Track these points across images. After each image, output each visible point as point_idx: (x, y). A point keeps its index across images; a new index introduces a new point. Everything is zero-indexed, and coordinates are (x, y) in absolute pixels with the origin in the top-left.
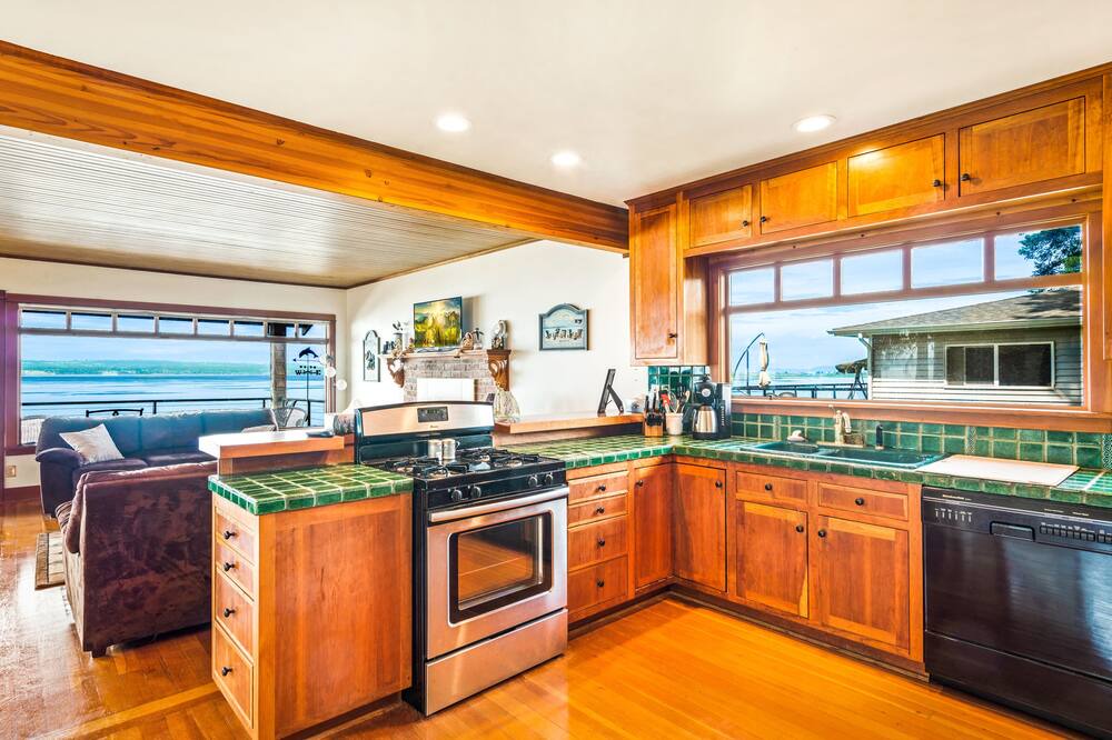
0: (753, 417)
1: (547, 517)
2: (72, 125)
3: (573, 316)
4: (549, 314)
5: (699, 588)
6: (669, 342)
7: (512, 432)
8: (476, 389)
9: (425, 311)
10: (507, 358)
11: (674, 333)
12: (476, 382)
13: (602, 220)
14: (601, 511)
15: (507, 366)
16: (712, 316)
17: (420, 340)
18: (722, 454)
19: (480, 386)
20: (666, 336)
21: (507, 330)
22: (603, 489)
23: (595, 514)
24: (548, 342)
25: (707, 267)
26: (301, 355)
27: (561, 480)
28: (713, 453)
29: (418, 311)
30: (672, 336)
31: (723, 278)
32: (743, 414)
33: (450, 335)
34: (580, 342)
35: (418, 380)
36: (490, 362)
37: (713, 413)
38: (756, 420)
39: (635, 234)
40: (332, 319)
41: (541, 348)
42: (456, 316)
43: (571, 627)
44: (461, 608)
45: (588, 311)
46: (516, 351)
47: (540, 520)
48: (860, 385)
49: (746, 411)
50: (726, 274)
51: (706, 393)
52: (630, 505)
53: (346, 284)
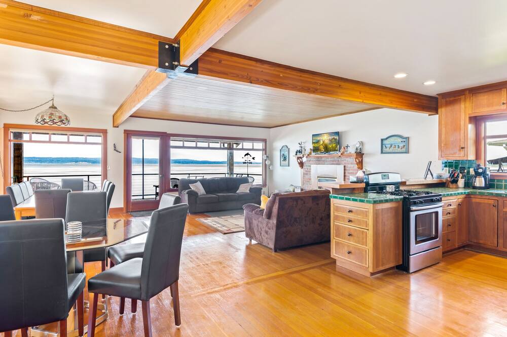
0: (498, 181)
1: (437, 213)
2: (290, 86)
3: (400, 140)
4: (387, 139)
5: (482, 245)
6: (460, 150)
7: (407, 184)
8: (345, 170)
9: (318, 138)
10: (362, 157)
11: (463, 146)
12: (345, 167)
13: (425, 102)
14: (449, 213)
15: (362, 160)
16: (478, 140)
17: (316, 150)
18: (496, 194)
19: (346, 168)
20: (458, 148)
21: (362, 145)
22: (451, 205)
23: (447, 214)
24: (385, 150)
25: (477, 120)
26: (245, 156)
27: (440, 200)
28: (492, 194)
29: (315, 138)
30: (462, 148)
31: (483, 124)
32: (495, 180)
33: (332, 147)
34: (404, 150)
35: (312, 166)
36: (356, 159)
37: (483, 179)
38: (502, 182)
39: (441, 107)
40: (265, 141)
41: (382, 152)
42: (335, 139)
43: (443, 253)
44: (418, 240)
45: (408, 138)
46: (367, 154)
47: (434, 215)
48: (502, 170)
49: (496, 178)
50: (485, 123)
51: (480, 171)
52: (456, 212)
53: (270, 127)
